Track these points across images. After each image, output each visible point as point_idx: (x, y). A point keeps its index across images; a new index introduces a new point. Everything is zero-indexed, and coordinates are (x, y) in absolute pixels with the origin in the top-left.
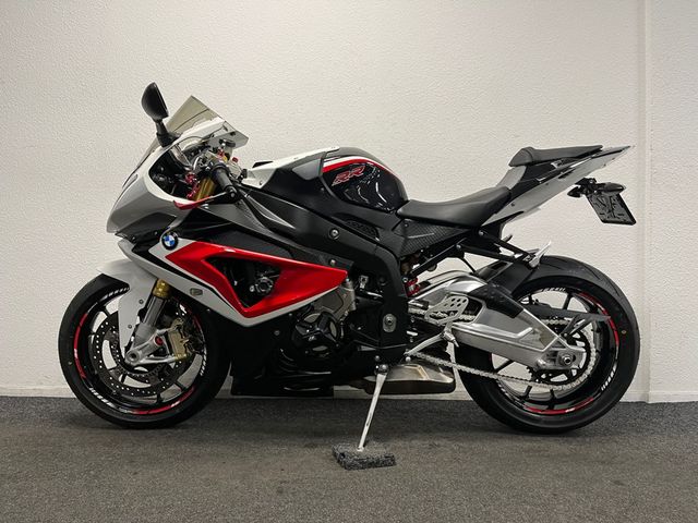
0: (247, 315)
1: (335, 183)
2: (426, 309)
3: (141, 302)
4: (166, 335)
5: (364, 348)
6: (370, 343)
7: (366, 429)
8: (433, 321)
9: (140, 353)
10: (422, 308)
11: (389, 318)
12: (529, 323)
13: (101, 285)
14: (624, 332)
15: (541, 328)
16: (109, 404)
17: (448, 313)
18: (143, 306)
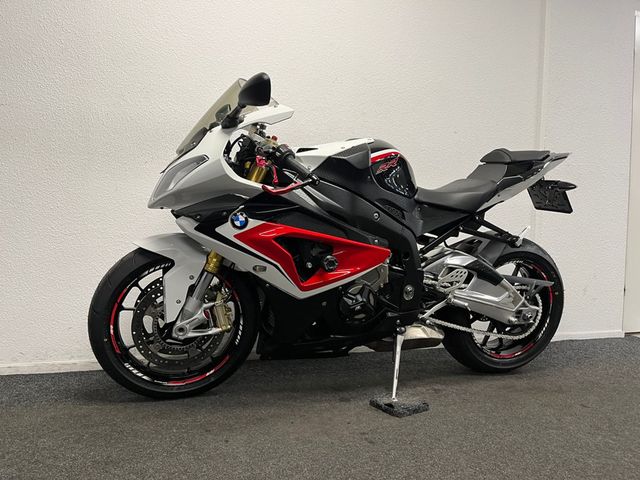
0: (303, 289)
1: (378, 172)
2: (436, 280)
3: (192, 278)
4: (211, 308)
5: (389, 314)
6: (393, 310)
7: (396, 381)
8: (442, 290)
9: (188, 326)
10: (433, 279)
11: (409, 288)
12: (507, 289)
13: (142, 261)
14: (557, 293)
15: (514, 293)
16: (145, 377)
17: (452, 283)
18: (193, 282)
